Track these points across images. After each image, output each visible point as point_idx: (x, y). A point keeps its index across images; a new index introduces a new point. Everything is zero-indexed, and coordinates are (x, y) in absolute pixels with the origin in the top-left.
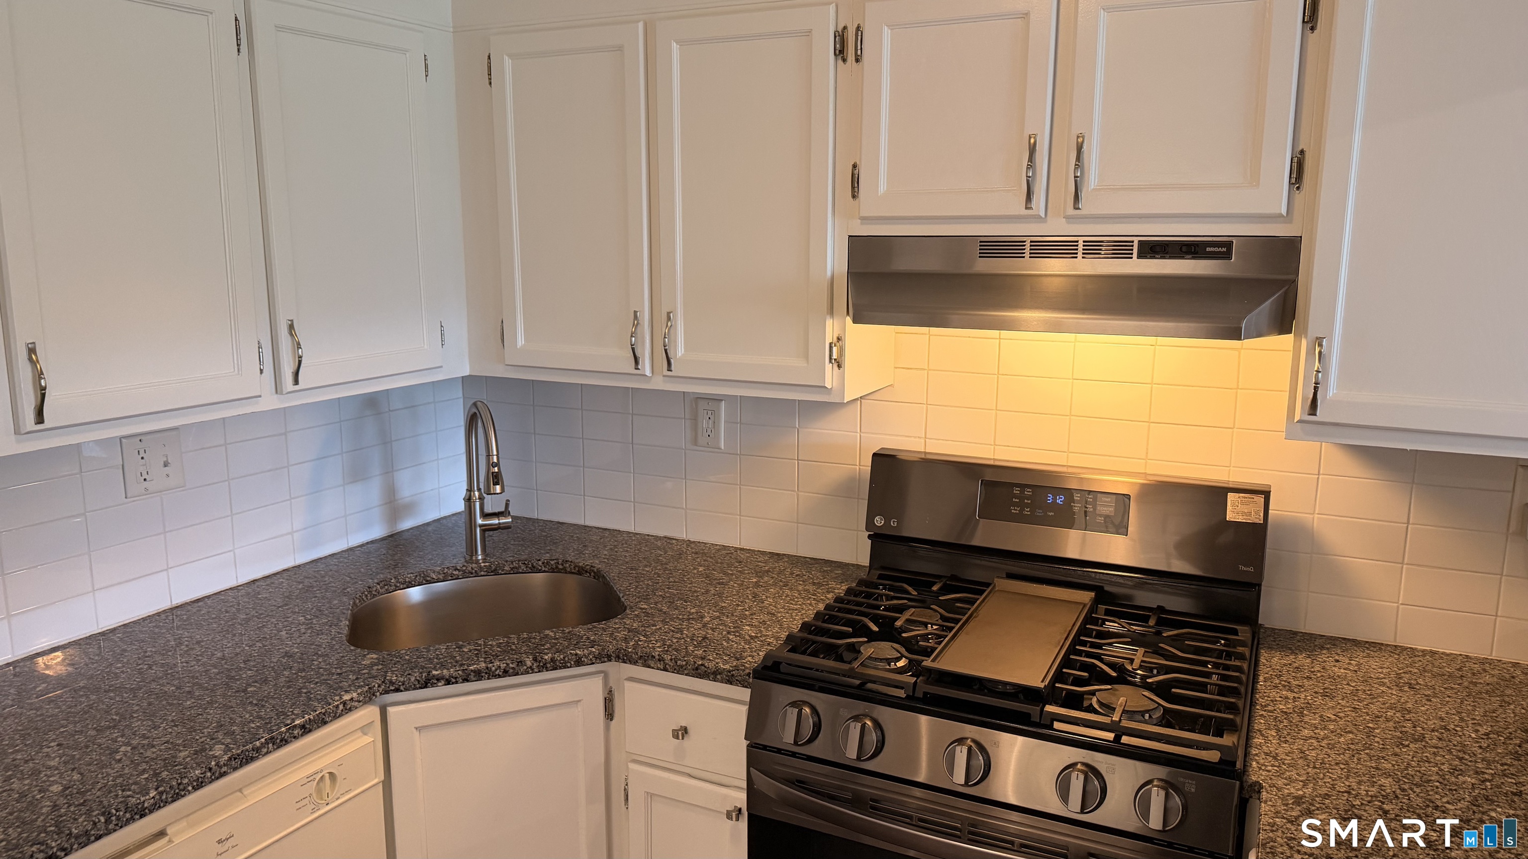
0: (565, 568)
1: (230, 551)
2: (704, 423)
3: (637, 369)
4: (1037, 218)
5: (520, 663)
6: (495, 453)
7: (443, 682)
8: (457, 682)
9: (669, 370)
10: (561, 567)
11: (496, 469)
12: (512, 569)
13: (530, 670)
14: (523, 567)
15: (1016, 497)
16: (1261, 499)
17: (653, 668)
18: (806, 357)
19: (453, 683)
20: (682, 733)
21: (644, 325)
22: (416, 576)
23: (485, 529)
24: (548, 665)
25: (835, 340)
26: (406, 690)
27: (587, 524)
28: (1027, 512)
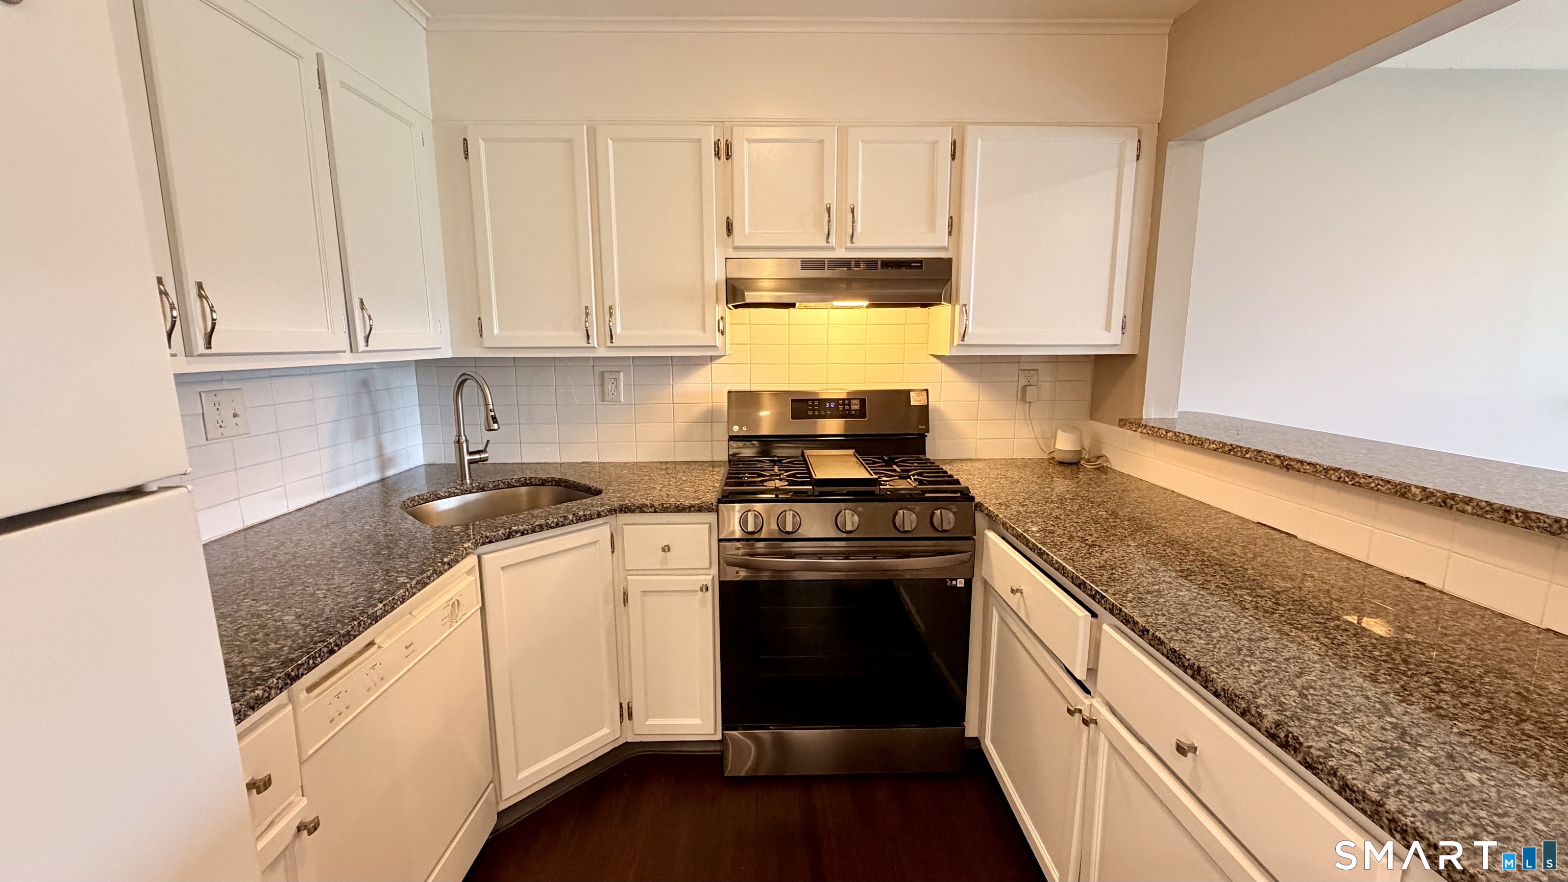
0: (531, 482)
1: (282, 486)
2: (609, 387)
3: (588, 343)
4: (833, 249)
5: (566, 518)
6: (491, 403)
7: (519, 534)
8: (528, 534)
9: (612, 342)
10: (528, 482)
11: (493, 414)
12: (494, 486)
13: (571, 523)
14: (502, 484)
15: (810, 406)
16: (925, 393)
17: (647, 512)
18: (704, 330)
19: (526, 534)
20: (666, 549)
21: (592, 315)
22: (431, 495)
23: (471, 462)
24: (582, 518)
25: (720, 319)
26: (497, 541)
27: (524, 461)
28: (816, 413)
